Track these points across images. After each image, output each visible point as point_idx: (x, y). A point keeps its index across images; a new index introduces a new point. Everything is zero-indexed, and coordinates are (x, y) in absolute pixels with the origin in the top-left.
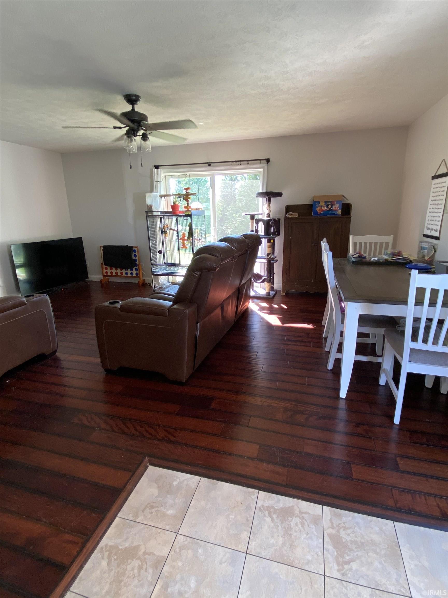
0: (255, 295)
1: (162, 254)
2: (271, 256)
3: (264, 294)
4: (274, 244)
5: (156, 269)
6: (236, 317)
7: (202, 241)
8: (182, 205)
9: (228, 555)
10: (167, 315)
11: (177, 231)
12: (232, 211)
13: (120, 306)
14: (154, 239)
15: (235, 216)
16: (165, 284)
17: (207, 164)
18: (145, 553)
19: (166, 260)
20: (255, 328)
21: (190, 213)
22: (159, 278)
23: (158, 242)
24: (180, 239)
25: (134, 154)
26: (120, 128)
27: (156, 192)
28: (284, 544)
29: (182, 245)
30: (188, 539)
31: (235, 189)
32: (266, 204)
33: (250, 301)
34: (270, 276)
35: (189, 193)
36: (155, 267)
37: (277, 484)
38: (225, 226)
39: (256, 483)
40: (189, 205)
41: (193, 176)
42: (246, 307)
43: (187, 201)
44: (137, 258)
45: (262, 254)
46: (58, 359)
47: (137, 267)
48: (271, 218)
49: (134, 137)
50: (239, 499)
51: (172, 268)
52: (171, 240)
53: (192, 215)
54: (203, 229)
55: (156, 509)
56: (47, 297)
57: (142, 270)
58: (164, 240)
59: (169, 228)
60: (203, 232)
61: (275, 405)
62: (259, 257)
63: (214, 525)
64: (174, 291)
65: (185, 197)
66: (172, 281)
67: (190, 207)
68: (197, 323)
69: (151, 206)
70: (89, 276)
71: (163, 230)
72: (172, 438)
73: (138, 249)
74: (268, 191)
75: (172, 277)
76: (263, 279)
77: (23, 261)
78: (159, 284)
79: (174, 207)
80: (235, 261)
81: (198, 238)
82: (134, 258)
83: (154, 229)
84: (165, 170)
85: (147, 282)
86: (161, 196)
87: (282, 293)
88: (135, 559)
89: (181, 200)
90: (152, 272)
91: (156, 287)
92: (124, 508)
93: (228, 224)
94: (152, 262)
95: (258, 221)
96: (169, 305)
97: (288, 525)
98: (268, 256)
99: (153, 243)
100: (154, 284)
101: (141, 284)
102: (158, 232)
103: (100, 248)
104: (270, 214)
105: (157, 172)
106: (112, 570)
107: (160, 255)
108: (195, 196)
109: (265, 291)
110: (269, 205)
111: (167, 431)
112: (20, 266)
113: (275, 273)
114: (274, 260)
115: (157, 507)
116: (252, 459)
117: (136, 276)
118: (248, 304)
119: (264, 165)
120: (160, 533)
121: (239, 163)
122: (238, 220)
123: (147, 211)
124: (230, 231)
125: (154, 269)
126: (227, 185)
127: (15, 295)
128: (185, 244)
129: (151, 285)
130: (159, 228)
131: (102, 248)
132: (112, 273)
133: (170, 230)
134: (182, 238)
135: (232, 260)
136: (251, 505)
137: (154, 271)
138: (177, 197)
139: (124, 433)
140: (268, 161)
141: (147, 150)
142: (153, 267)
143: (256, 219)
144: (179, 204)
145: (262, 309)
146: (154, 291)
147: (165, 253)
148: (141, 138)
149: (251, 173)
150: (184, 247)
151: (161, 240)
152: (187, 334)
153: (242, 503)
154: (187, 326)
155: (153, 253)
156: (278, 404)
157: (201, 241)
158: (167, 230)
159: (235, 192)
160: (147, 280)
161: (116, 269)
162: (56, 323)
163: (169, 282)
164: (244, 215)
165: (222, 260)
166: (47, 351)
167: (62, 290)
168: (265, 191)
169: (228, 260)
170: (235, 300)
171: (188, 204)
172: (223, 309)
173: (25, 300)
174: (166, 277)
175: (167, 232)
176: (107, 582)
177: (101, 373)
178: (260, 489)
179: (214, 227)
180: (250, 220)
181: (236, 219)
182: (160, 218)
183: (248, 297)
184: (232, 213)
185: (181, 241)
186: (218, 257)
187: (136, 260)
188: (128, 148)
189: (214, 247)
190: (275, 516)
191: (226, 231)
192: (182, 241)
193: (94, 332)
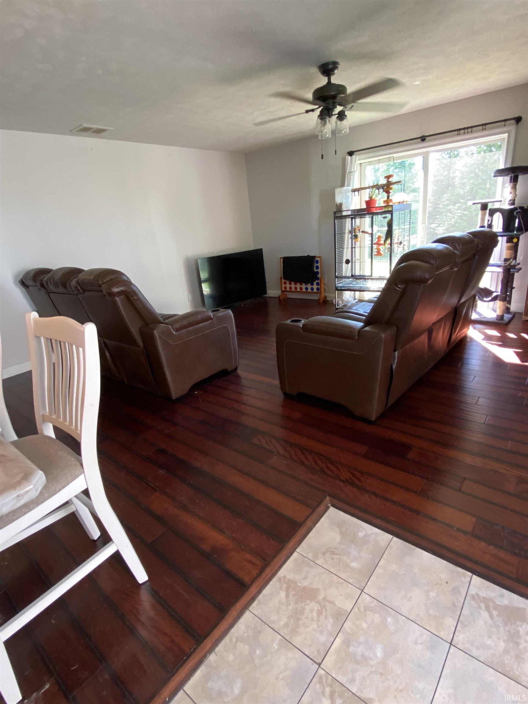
0: (478, 318)
1: (350, 264)
2: (511, 262)
3: (494, 318)
4: (517, 244)
5: (341, 283)
6: (447, 347)
7: (404, 245)
8: (380, 199)
9: (425, 637)
10: (357, 338)
11: (372, 234)
12: (448, 202)
13: (302, 325)
14: (341, 246)
15: (451, 209)
16: (350, 302)
17: (419, 140)
18: (324, 599)
19: (354, 271)
20: (474, 364)
21: (390, 209)
22: (343, 294)
23: (345, 250)
24: (375, 244)
25: (327, 140)
26: (313, 110)
27: (348, 186)
28: (506, 651)
29: (377, 252)
30: (375, 601)
31: (454, 170)
32: (508, 187)
33: (470, 327)
34: (506, 291)
35: (391, 181)
36: (340, 281)
37: (501, 573)
38: (435, 224)
39: (469, 565)
40: (390, 198)
41: (398, 158)
42: (463, 335)
43: (388, 192)
44: (319, 270)
45: (495, 260)
46: (238, 377)
47: (319, 281)
48: (516, 206)
49: (328, 118)
50: (444, 576)
51: (360, 282)
52: (362, 245)
53: (393, 210)
54: (407, 229)
55: (338, 556)
56: (230, 312)
57: (324, 284)
58: (353, 247)
59: (361, 231)
60: (406, 233)
61: (504, 471)
62: (491, 264)
63: (408, 596)
64: (365, 309)
65: (385, 187)
66: (359, 297)
67: (391, 201)
68: (395, 351)
69: (341, 204)
70: (268, 291)
71: (353, 234)
72: (357, 482)
73: (321, 261)
74: (516, 165)
75: (360, 293)
76: (493, 296)
77: (207, 275)
78: (343, 301)
79: (370, 203)
80: (456, 269)
81: (399, 242)
82: (315, 270)
83: (342, 233)
84: (363, 156)
85: (329, 299)
86: (354, 191)
87: (524, 317)
88: (314, 602)
89: (380, 193)
90: (336, 286)
91: (338, 305)
92: (303, 544)
93: (441, 221)
94: (337, 274)
95: (492, 212)
96: (360, 327)
97: (515, 630)
98: (506, 262)
99: (339, 252)
100: (338, 301)
101: (322, 300)
102: (347, 237)
103: (280, 260)
104: (514, 200)
105: (351, 159)
106: (290, 604)
107: (347, 265)
108: (400, 186)
109: (495, 313)
110: (514, 188)
111: (352, 473)
112: (205, 281)
113: (514, 288)
114: (515, 269)
115: (340, 554)
116: (465, 533)
117: (316, 291)
118: (467, 331)
119: (512, 127)
120: (342, 583)
121: (470, 130)
122: (456, 213)
123: (335, 211)
124: (443, 230)
125: (338, 283)
126: (443, 166)
127: (201, 309)
128: (380, 250)
129: (333, 303)
130: (348, 232)
131: (282, 260)
132: (291, 288)
133: (362, 234)
134: (377, 242)
135: (452, 268)
136: (461, 589)
137: (339, 285)
138: (375, 188)
139: (303, 464)
140: (518, 120)
141: (343, 132)
142: (337, 280)
143: (490, 210)
144: (376, 199)
145: (488, 338)
146: (337, 309)
147: (353, 263)
148: (337, 117)
149: (481, 144)
150: (379, 254)
151: (350, 247)
152: (380, 364)
153: (447, 583)
154: (382, 353)
155: (339, 264)
156: (509, 471)
157: (402, 245)
158: (358, 234)
159: (454, 175)
160: (329, 296)
161: (296, 284)
162: (238, 339)
163: (355, 299)
164: (472, 204)
165: (438, 268)
166: (230, 368)
167: (242, 306)
168: (509, 166)
169: (446, 268)
170: (449, 324)
171: (388, 197)
172: (432, 334)
173: (211, 314)
174: (353, 292)
175: (358, 235)
176: (285, 614)
177: (279, 397)
178: (474, 572)
179: (423, 225)
180: (480, 212)
181: (453, 212)
182: (350, 219)
183: (468, 321)
184: (448, 205)
185: (375, 247)
186: (432, 264)
187: (318, 273)
188: (320, 134)
189: (429, 251)
190: (495, 613)
191: (436, 230)
192: (377, 247)
193: (273, 351)
